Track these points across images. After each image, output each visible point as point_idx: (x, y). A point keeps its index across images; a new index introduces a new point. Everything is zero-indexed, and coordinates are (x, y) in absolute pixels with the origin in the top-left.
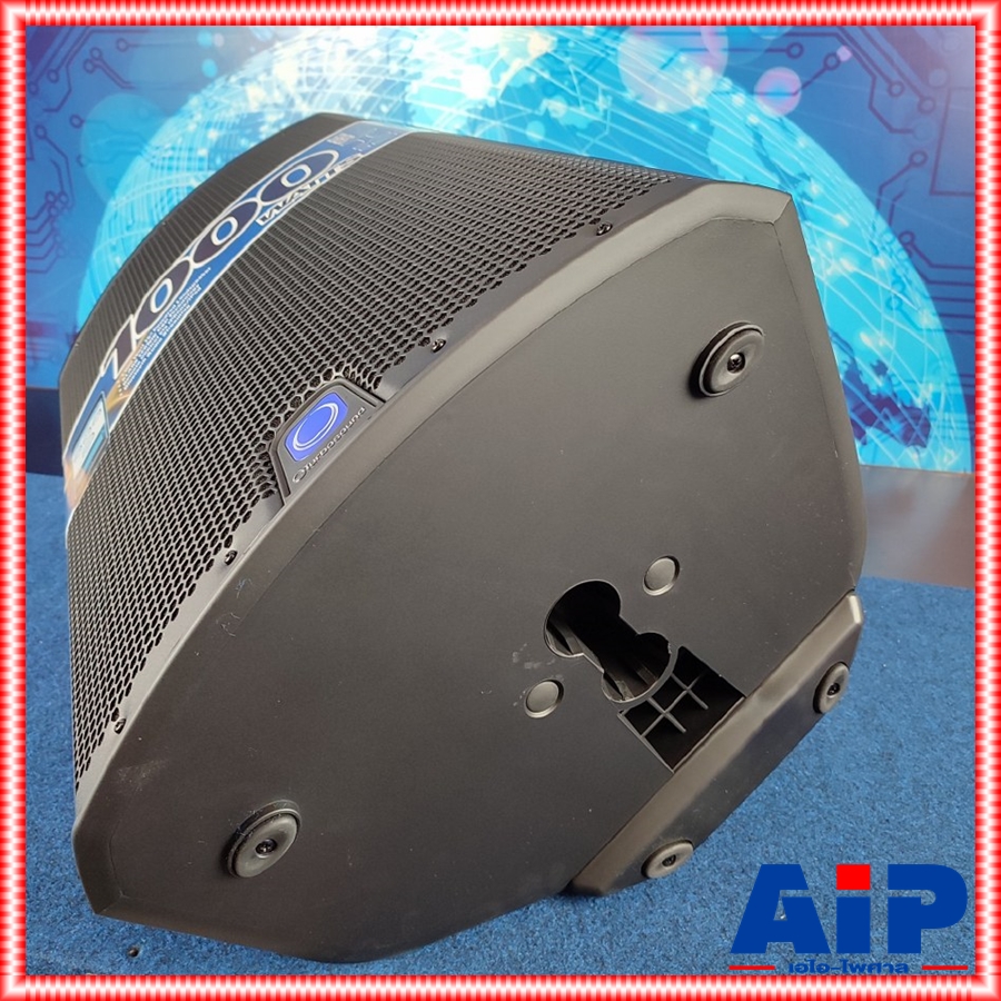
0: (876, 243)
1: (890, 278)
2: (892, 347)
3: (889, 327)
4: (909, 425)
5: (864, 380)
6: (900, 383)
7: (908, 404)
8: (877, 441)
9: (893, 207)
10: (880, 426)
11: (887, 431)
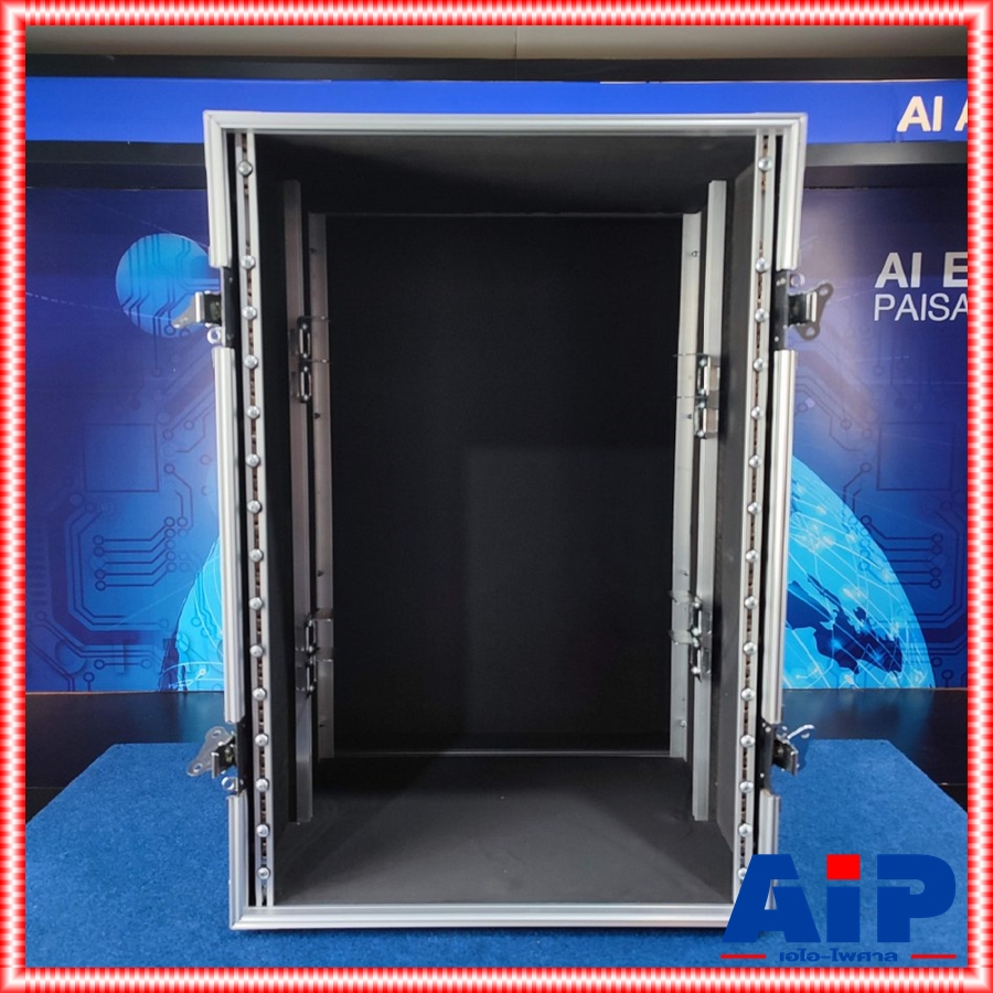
0: (846, 524)
1: (859, 549)
2: (866, 598)
3: (862, 584)
4: (887, 654)
5: (851, 623)
6: (876, 624)
7: (884, 639)
8: (865, 669)
9: (854, 500)
10: (866, 658)
11: (871, 661)
